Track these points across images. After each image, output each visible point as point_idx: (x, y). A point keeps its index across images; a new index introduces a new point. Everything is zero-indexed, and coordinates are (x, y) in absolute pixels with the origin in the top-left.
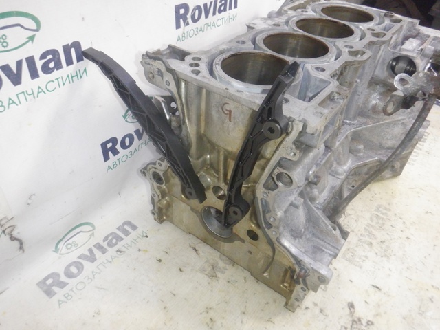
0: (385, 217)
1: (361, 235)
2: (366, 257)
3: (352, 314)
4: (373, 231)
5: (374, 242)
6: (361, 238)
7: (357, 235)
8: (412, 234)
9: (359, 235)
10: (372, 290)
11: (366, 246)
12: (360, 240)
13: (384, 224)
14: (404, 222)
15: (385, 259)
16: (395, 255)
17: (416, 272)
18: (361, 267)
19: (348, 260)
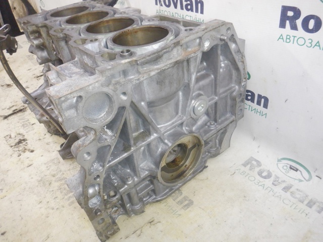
0: (66, 197)
1: (63, 174)
2: (48, 169)
3: (29, 150)
4: (61, 182)
5: (54, 179)
6: (61, 173)
7: (65, 171)
8: (40, 208)
9: (64, 172)
10: (31, 163)
11: (55, 173)
12: (61, 171)
13: (61, 192)
14: (53, 209)
15: (40, 179)
16: (37, 186)
17: (19, 192)
18: (45, 164)
19: (53, 160)
